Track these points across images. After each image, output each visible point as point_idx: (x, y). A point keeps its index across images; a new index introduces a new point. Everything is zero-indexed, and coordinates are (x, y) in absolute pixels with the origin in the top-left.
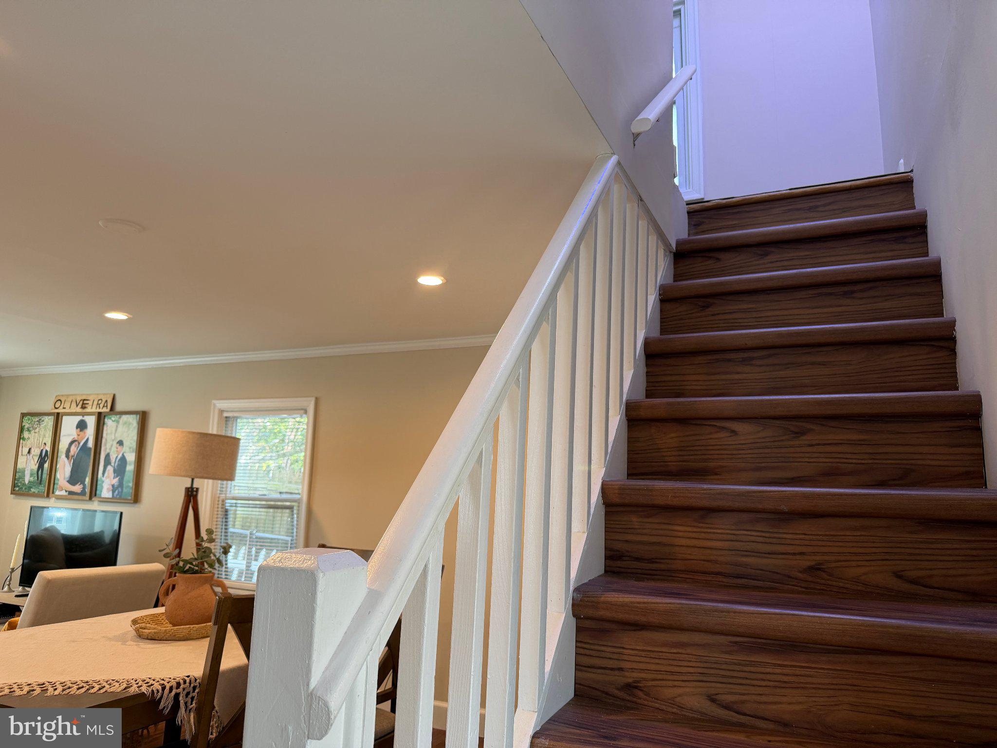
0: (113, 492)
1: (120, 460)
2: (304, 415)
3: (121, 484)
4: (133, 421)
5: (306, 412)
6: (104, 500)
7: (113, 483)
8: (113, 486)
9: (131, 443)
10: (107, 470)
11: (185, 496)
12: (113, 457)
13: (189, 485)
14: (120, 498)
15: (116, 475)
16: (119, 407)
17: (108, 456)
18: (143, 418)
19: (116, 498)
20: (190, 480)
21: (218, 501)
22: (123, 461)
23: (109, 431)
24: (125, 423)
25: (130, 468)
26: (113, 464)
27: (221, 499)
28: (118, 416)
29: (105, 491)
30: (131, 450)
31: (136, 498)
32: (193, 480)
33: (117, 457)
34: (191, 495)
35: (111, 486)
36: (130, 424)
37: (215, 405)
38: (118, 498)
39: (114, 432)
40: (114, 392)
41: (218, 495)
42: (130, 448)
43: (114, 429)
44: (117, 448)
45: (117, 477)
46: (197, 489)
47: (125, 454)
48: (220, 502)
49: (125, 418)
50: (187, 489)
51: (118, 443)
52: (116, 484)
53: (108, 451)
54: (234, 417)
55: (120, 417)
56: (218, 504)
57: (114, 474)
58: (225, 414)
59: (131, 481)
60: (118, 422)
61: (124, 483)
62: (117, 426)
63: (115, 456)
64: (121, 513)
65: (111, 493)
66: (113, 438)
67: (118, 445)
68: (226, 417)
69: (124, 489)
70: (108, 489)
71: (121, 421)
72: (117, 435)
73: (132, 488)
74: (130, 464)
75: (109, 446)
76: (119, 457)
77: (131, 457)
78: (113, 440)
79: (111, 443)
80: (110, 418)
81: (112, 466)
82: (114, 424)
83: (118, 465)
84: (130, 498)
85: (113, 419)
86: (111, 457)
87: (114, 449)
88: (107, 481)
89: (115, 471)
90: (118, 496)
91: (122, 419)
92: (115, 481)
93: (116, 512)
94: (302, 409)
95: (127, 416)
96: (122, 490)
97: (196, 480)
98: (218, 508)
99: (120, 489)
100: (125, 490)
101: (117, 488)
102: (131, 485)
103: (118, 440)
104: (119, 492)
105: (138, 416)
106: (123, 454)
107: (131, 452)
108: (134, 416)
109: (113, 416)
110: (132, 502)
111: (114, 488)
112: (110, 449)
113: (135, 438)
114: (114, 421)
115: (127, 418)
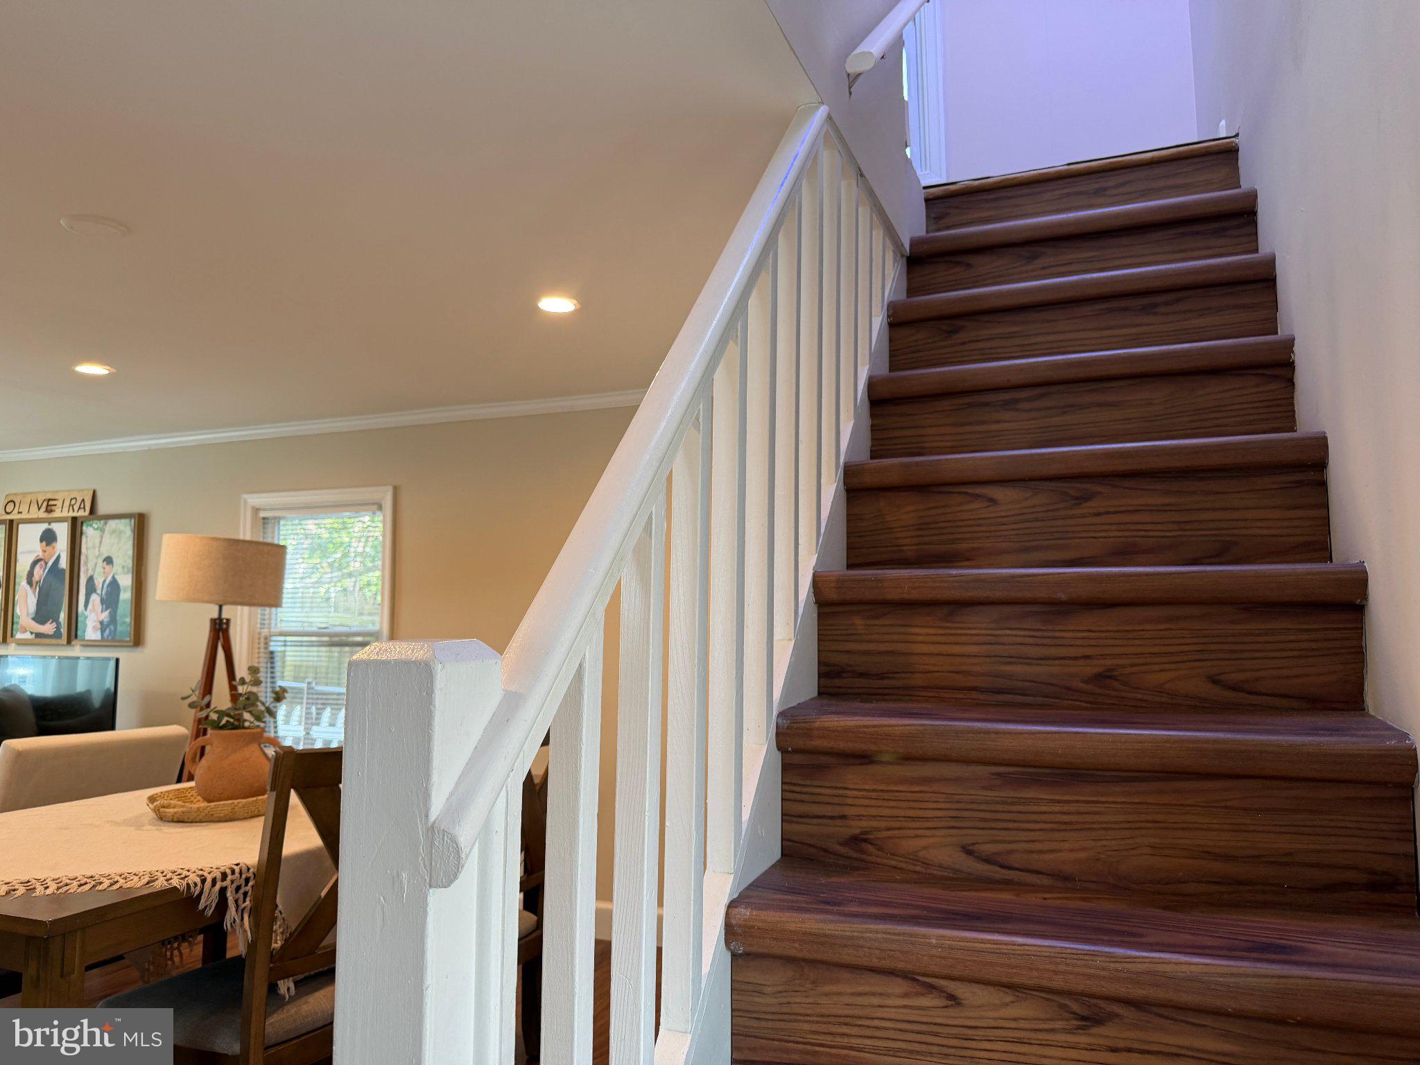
0: (103, 632)
1: (109, 584)
2: (378, 513)
3: (113, 619)
4: (125, 528)
5: (380, 507)
6: (90, 643)
7: (100, 619)
8: (101, 623)
9: (125, 561)
10: (91, 600)
11: (211, 631)
12: (99, 581)
13: (215, 615)
14: (114, 640)
15: (104, 606)
16: (102, 509)
17: (91, 580)
18: (141, 524)
19: (107, 641)
20: (217, 608)
21: (259, 639)
22: (114, 586)
23: (90, 544)
24: (114, 532)
25: (126, 596)
26: (99, 592)
27: (263, 634)
28: (102, 522)
29: (91, 632)
30: (126, 570)
31: (138, 640)
32: (221, 607)
33: (104, 581)
34: (220, 630)
35: (99, 624)
36: (121, 532)
37: (246, 502)
38: (109, 638)
39: (97, 544)
40: (94, 487)
41: (258, 630)
42: (123, 567)
43: (97, 541)
44: (104, 568)
45: (106, 609)
46: (228, 620)
47: (116, 577)
48: (262, 640)
49: (113, 524)
50: (213, 621)
51: (104, 561)
52: (106, 620)
53: (90, 573)
54: (275, 518)
55: (106, 523)
56: (259, 643)
57: (102, 605)
58: (262, 514)
59: (129, 615)
60: (103, 531)
61: (118, 618)
62: (102, 537)
63: (101, 580)
64: (117, 661)
65: (99, 633)
66: (97, 554)
67: (105, 563)
68: (264, 518)
69: (118, 627)
70: (94, 627)
71: (107, 528)
72: (102, 549)
73: (131, 623)
74: (125, 591)
75: (91, 565)
76: (108, 581)
77: (126, 581)
78: (97, 557)
79: (95, 560)
80: (91, 525)
81: (98, 594)
82: (98, 533)
83: (107, 594)
84: (128, 639)
85: (95, 526)
86: (96, 582)
87: (99, 569)
88: (92, 617)
89: (102, 601)
90: (110, 638)
91: (108, 525)
92: (105, 616)
93: (108, 659)
94: (374, 504)
95: (117, 521)
96: (116, 628)
97: (224, 608)
98: (259, 648)
99: (112, 627)
100: (120, 628)
101: (108, 625)
102: (128, 620)
103: (104, 557)
104: (110, 631)
105: (133, 521)
106: (113, 577)
107: (125, 574)
108: (127, 521)
109: (95, 522)
110: (132, 644)
111: (103, 627)
112: (94, 569)
113: (130, 553)
114: (97, 529)
115: (117, 524)
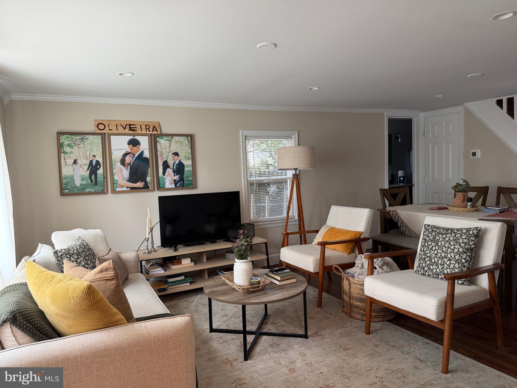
0: (176, 184)
3: (181, 179)
4: (183, 140)
7: (174, 179)
9: (185, 153)
14: (182, 186)
17: (165, 163)
22: (180, 165)
23: (163, 147)
24: (178, 142)
25: (188, 169)
28: (169, 137)
29: (168, 185)
33: (174, 163)
39: (168, 147)
42: (185, 157)
44: (174, 157)
45: (177, 175)
49: (176, 138)
51: (173, 154)
52: (177, 179)
53: (165, 159)
60: (170, 141)
61: (184, 177)
65: (173, 185)
69: (185, 182)
70: (170, 183)
71: (173, 140)
74: (188, 167)
75: (165, 156)
76: (176, 163)
77: (187, 162)
78: (168, 153)
81: (171, 168)
83: (177, 168)
84: (191, 186)
87: (170, 158)
88: (169, 178)
92: (176, 177)
96: (183, 182)
99: (181, 182)
100: (187, 182)
101: (179, 181)
103: (173, 152)
105: (187, 137)
106: (180, 161)
108: (183, 137)
109: (164, 137)
112: (167, 158)
113: (189, 151)
114: (167, 140)
115: (179, 139)
